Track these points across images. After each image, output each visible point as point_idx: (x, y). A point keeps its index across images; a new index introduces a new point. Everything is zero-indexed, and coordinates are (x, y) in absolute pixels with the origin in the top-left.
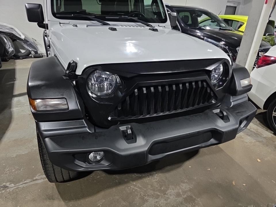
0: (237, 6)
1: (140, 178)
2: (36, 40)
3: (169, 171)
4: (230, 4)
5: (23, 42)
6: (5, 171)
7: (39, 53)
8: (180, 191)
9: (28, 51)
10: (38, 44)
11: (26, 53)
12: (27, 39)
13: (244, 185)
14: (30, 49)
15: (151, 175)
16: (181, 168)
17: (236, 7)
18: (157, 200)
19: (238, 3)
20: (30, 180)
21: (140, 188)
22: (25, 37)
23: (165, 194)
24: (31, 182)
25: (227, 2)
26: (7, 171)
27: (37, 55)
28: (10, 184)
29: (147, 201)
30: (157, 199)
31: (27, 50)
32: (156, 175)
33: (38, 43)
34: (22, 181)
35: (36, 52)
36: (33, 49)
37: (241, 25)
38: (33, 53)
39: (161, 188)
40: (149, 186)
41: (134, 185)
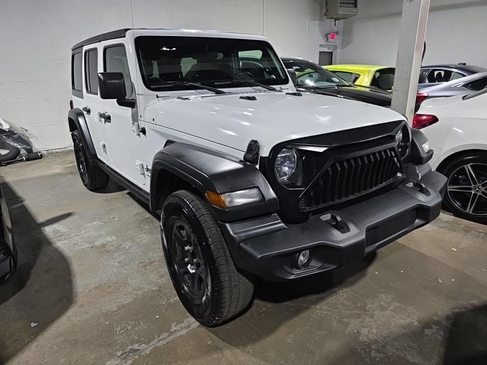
0: (334, 50)
1: (322, 299)
2: (26, 130)
3: (352, 284)
4: (324, 48)
5: (5, 136)
6: (116, 331)
7: (34, 151)
8: (382, 303)
9: (14, 150)
10: (30, 136)
11: (11, 154)
12: (12, 129)
13: (453, 280)
14: (19, 147)
15: (333, 293)
16: (367, 277)
17: (332, 53)
18: (360, 320)
19: (334, 48)
20: (166, 334)
21: (329, 311)
22: (10, 126)
23: (366, 311)
24: (169, 335)
25: (320, 47)
26: (119, 331)
27: (32, 155)
28: (139, 346)
29: (348, 323)
30: (359, 318)
31: (14, 147)
32: (340, 291)
33: (30, 134)
34: (154, 338)
35: (30, 151)
36: (25, 146)
37: (356, 79)
38: (23, 152)
39: (356, 304)
40: (341, 307)
41: (318, 309)
